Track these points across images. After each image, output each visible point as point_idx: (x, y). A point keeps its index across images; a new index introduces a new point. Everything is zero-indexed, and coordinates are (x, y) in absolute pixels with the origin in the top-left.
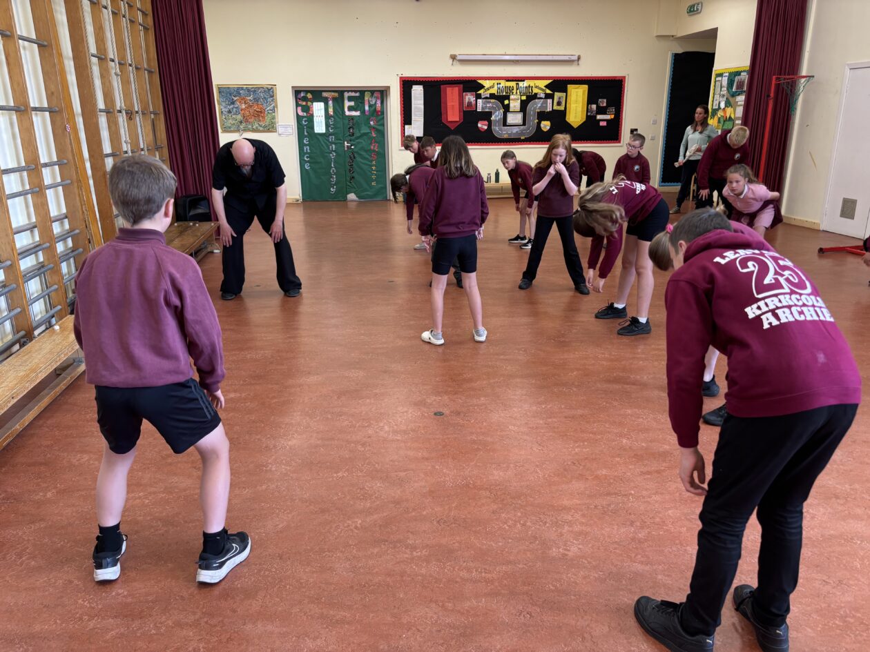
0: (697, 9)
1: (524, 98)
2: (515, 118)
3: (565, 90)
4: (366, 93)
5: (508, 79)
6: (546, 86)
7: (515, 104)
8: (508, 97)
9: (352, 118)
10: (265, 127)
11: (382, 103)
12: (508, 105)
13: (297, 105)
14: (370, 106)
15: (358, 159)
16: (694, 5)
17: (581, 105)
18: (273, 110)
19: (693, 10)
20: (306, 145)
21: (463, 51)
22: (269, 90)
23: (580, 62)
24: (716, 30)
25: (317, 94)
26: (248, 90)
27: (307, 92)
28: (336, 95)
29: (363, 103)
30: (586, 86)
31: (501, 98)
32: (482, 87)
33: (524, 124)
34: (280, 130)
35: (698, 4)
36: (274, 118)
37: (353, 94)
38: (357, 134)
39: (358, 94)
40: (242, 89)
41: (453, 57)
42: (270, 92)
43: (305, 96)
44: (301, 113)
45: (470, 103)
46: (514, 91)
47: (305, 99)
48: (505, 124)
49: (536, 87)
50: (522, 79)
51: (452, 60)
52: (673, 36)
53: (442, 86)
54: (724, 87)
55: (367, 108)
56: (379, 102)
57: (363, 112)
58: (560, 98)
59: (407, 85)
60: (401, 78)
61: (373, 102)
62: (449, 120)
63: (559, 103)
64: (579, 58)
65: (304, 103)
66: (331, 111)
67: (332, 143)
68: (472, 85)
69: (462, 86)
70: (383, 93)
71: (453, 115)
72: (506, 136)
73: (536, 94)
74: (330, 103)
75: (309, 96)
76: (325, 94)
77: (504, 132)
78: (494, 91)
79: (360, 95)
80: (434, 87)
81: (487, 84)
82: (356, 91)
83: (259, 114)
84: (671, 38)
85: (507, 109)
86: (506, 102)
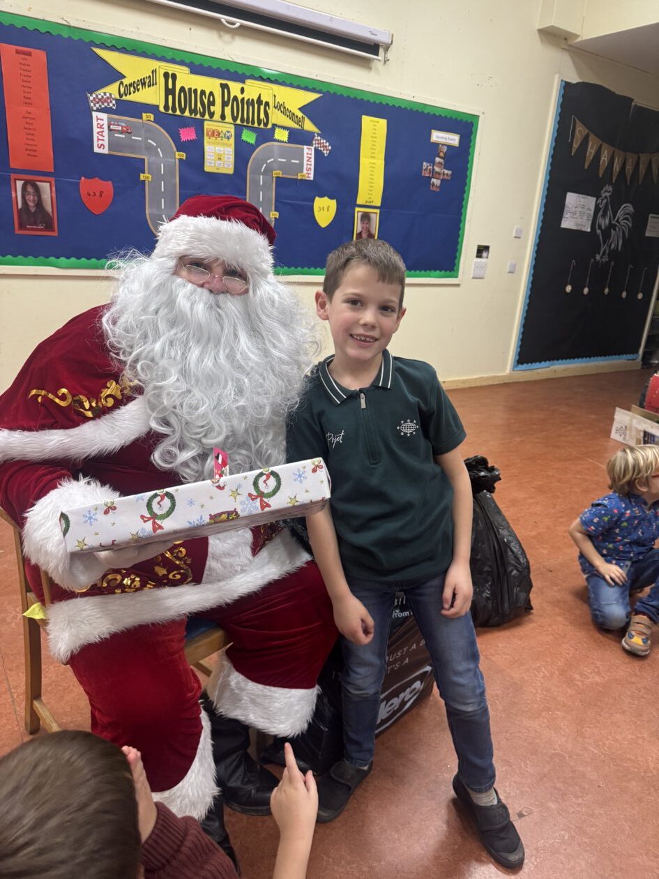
6: (304, 109)
8: (198, 125)
46: (217, 109)
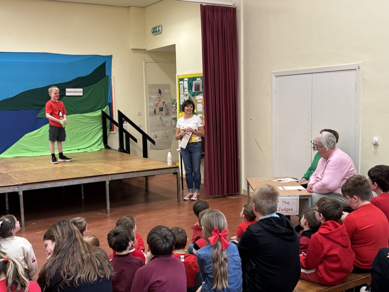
0: (159, 30)
16: (156, 28)
19: (156, 31)
24: (174, 46)
35: (159, 27)
52: (144, 50)
54: (186, 89)
84: (143, 51)
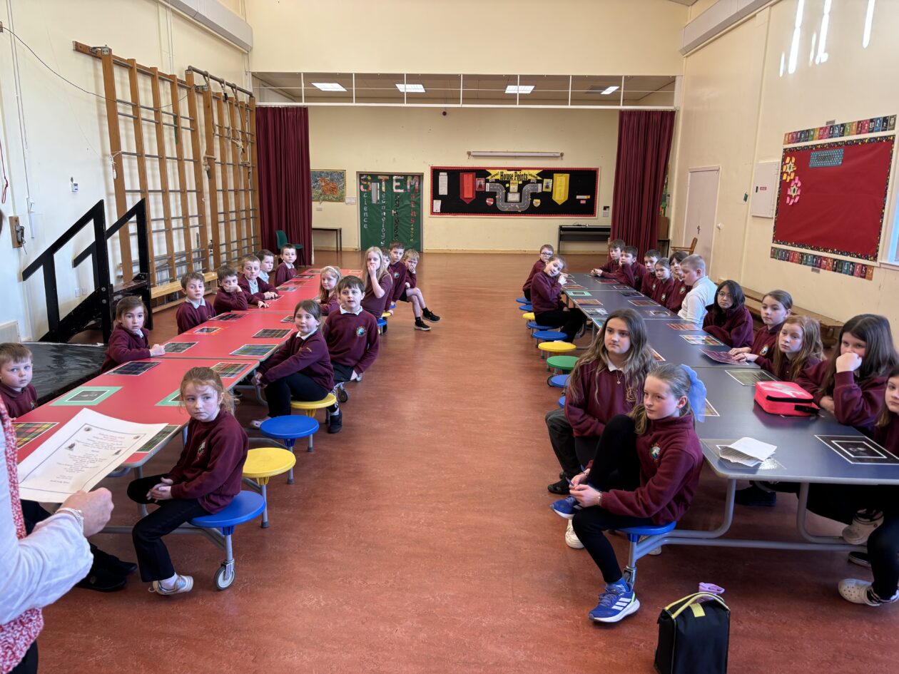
1: (521, 182)
2: (514, 197)
3: (552, 178)
4: (409, 177)
5: (509, 169)
6: (538, 175)
7: (514, 187)
8: (509, 182)
9: (398, 194)
10: (337, 198)
11: (419, 184)
12: (509, 188)
13: (361, 184)
14: (411, 186)
15: (401, 222)
17: (563, 188)
18: (344, 187)
20: (365, 212)
21: (474, 148)
22: (341, 173)
23: (563, 157)
25: (374, 177)
26: (328, 174)
27: (368, 175)
28: (388, 178)
29: (406, 184)
30: (568, 175)
31: (504, 182)
32: (490, 174)
33: (521, 201)
34: (347, 201)
36: (343, 192)
37: (399, 177)
38: (401, 205)
39: (403, 178)
40: (323, 172)
41: (469, 153)
42: (341, 175)
43: (365, 178)
44: (362, 190)
45: (480, 186)
46: (514, 178)
47: (366, 180)
48: (506, 200)
49: (530, 175)
50: (520, 169)
51: (467, 156)
53: (461, 174)
55: (408, 187)
56: (417, 183)
57: (406, 189)
58: (547, 183)
59: (436, 172)
60: (432, 167)
61: (413, 184)
62: (465, 197)
63: (547, 187)
64: (562, 155)
65: (365, 183)
66: (383, 189)
67: (383, 211)
68: (482, 173)
69: (475, 174)
70: (420, 177)
71: (468, 194)
72: (507, 210)
73: (530, 180)
74: (383, 183)
75: (369, 178)
76: (380, 177)
77: (506, 208)
78: (498, 177)
79: (404, 177)
80: (455, 175)
81: (493, 172)
82: (401, 176)
83: (333, 190)
85: (508, 190)
86: (507, 185)
